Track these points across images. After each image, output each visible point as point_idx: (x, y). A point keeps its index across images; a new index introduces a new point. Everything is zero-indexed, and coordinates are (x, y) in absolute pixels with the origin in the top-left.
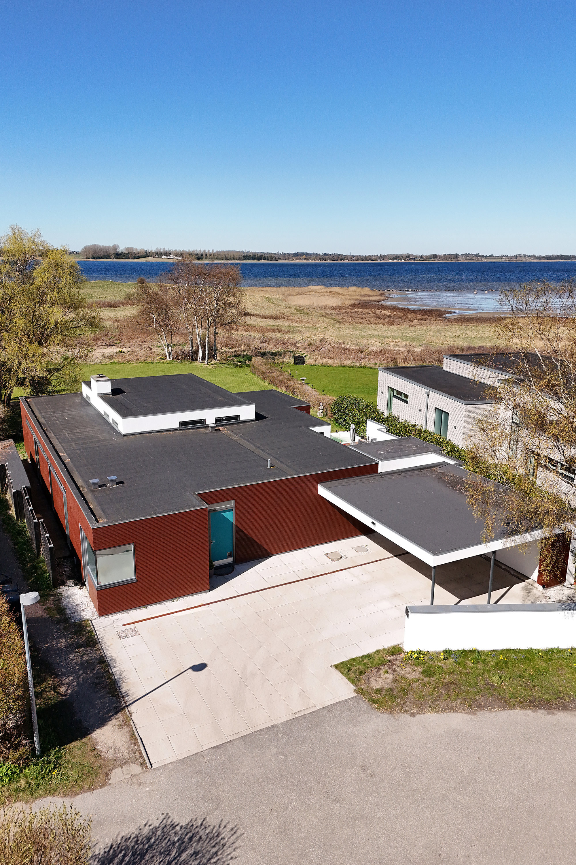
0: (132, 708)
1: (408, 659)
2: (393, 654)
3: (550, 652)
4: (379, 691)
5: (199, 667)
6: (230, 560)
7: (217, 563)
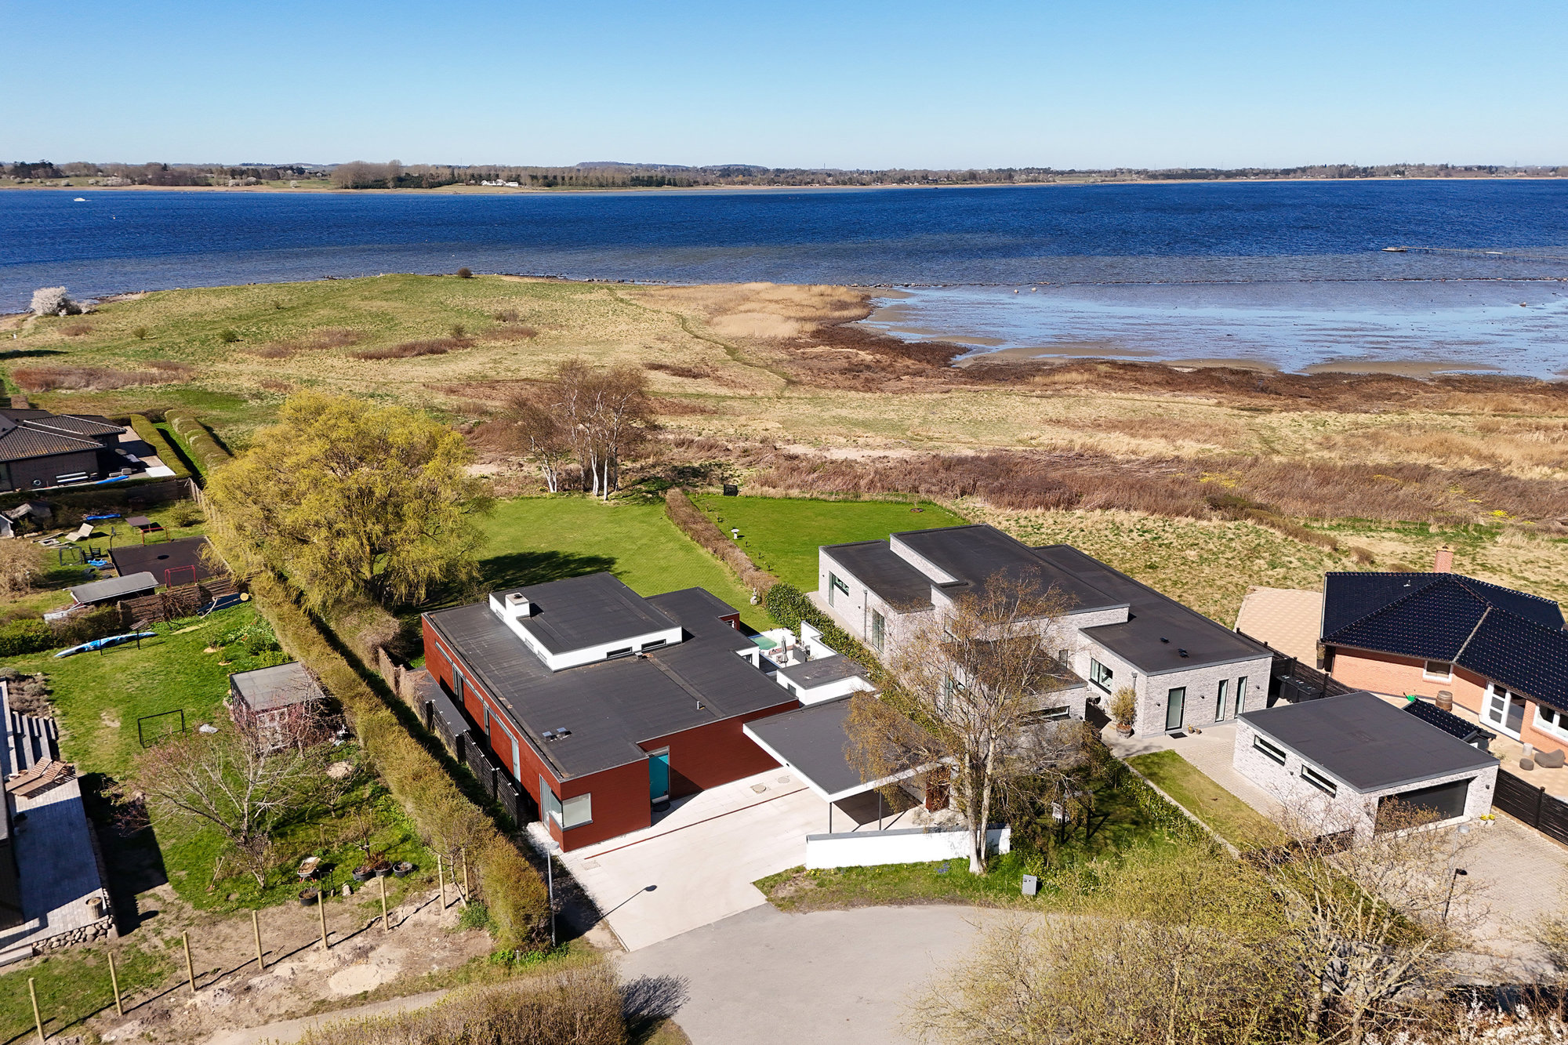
0: (608, 917)
1: (808, 875)
2: (798, 872)
3: (915, 865)
4: (783, 899)
5: (652, 888)
6: (666, 797)
7: (655, 801)
